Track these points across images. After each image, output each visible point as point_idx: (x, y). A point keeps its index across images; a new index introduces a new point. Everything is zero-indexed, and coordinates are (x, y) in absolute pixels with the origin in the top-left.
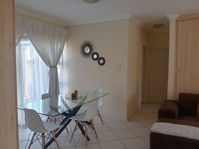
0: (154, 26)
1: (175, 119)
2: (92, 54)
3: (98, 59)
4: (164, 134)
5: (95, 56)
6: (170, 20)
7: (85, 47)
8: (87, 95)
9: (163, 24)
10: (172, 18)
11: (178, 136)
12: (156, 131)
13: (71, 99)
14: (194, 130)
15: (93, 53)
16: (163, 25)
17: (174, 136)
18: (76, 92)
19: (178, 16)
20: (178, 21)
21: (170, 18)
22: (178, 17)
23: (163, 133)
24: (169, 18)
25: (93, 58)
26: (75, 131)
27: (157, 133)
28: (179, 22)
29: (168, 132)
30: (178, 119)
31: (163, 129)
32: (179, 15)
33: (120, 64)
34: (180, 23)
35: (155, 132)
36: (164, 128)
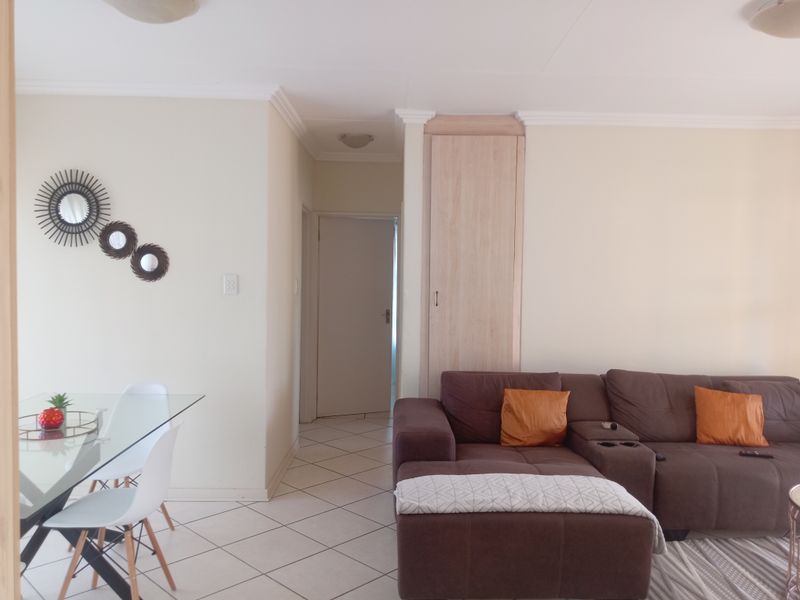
0: (344, 138)
1: (449, 460)
2: (101, 227)
3: (133, 250)
4: (442, 514)
5: (118, 240)
6: (407, 126)
7: (65, 194)
8: (104, 413)
9: (370, 136)
10: (414, 121)
11: (485, 510)
12: (419, 507)
13: (37, 435)
14: (522, 484)
15: (105, 223)
16: (370, 138)
17: (474, 513)
18: (60, 401)
19: (430, 117)
20: (430, 133)
21: (405, 121)
22: (428, 121)
23: (442, 509)
24: (401, 119)
25: (107, 248)
26: (74, 576)
27: (421, 512)
28: (434, 137)
29: (455, 502)
30: (457, 459)
31: (437, 498)
32: (433, 113)
33: (238, 276)
34: (438, 141)
35: (416, 512)
36: (436, 493)
